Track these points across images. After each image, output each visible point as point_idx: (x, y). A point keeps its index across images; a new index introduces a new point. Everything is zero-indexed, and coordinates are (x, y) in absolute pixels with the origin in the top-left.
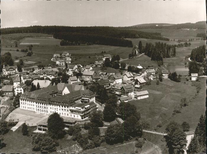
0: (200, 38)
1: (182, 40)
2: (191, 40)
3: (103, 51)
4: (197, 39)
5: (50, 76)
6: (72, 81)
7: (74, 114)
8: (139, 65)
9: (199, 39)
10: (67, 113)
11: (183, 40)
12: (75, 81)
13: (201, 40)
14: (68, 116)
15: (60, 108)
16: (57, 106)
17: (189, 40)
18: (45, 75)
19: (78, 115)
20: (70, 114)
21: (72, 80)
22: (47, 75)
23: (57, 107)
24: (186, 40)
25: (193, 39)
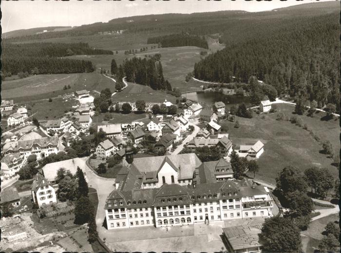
0: (157, 45)
1: (130, 51)
2: (144, 49)
3: (65, 86)
4: (152, 48)
5: (50, 148)
6: (107, 150)
7: (254, 209)
8: (166, 101)
9: (155, 47)
10: (235, 212)
11: (132, 50)
12: (110, 148)
13: (159, 47)
14: (240, 217)
15: (218, 206)
16: (211, 202)
17: (141, 50)
18: (36, 150)
19: (262, 210)
20: (244, 212)
21: (106, 148)
22: (42, 148)
23: (211, 206)
24: (136, 51)
25: (147, 48)
